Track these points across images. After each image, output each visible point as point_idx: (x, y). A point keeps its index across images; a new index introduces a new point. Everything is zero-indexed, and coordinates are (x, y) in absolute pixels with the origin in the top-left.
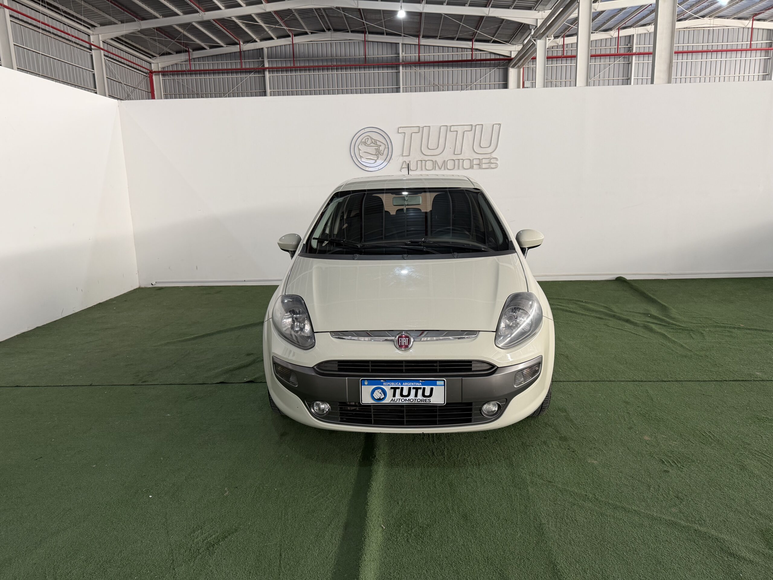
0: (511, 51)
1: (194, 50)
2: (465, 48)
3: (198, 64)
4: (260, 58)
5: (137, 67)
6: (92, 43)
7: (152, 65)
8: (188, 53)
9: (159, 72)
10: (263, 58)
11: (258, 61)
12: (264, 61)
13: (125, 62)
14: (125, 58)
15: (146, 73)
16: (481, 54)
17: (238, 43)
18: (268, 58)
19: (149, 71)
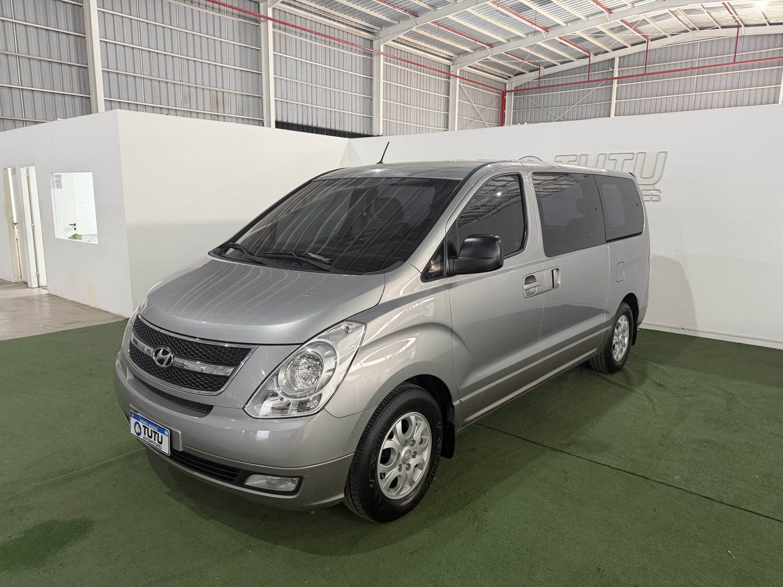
1: (545, 68)
3: (547, 81)
4: (611, 68)
5: (490, 89)
6: (451, 73)
7: (507, 85)
8: (539, 71)
9: (512, 91)
10: (613, 68)
11: (608, 72)
12: (613, 71)
13: (478, 85)
14: (481, 83)
15: (499, 94)
17: (589, 55)
18: (619, 68)
19: (501, 92)
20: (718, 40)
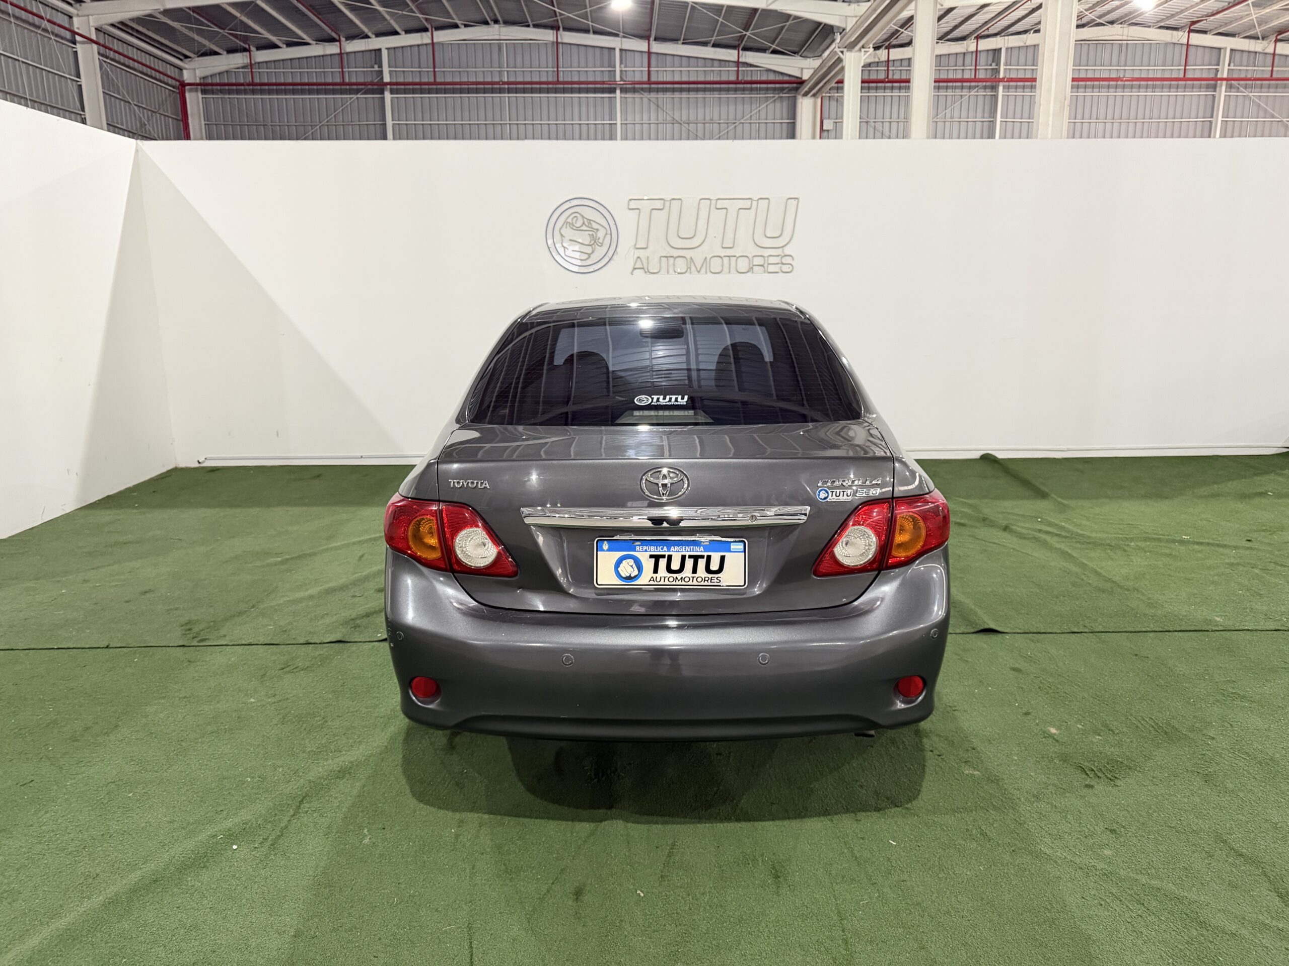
0: (802, 69)
1: (258, 48)
2: (725, 61)
3: (266, 74)
4: (376, 68)
5: (158, 75)
6: (77, 30)
7: (185, 72)
8: (248, 53)
9: (196, 85)
10: (380, 66)
11: (371, 71)
12: (381, 73)
13: (136, 65)
14: (135, 58)
15: (173, 87)
16: (752, 71)
17: (338, 38)
18: (389, 67)
19: (178, 84)
20: (530, 44)
